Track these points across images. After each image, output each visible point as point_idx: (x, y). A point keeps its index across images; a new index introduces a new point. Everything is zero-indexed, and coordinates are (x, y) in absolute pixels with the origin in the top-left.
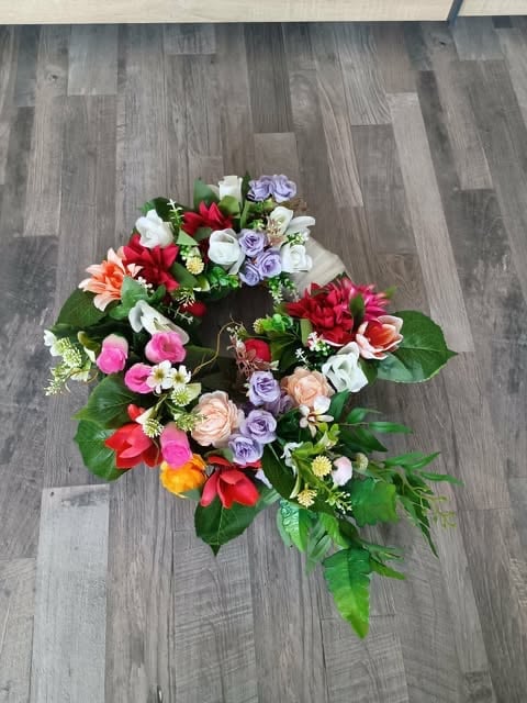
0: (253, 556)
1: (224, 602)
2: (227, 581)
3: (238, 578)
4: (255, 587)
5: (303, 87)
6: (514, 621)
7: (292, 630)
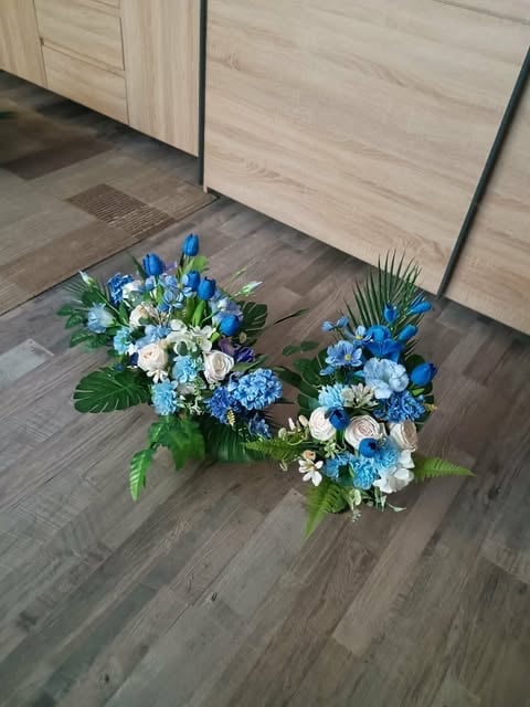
0: (74, 422)
1: (40, 427)
2: (51, 421)
3: (57, 423)
4: (60, 432)
5: (331, 284)
6: (153, 545)
7: (53, 458)
